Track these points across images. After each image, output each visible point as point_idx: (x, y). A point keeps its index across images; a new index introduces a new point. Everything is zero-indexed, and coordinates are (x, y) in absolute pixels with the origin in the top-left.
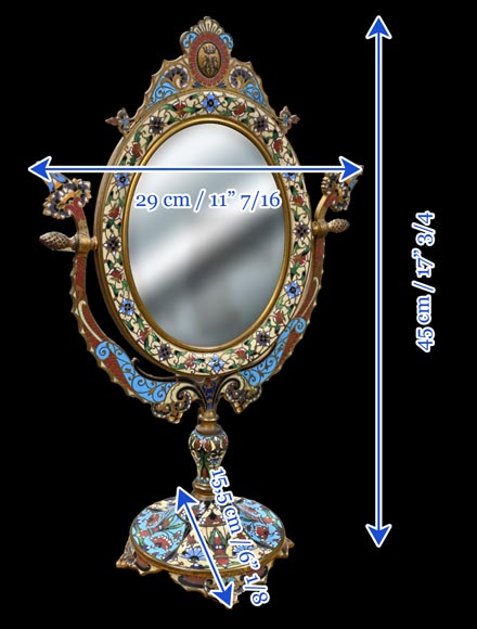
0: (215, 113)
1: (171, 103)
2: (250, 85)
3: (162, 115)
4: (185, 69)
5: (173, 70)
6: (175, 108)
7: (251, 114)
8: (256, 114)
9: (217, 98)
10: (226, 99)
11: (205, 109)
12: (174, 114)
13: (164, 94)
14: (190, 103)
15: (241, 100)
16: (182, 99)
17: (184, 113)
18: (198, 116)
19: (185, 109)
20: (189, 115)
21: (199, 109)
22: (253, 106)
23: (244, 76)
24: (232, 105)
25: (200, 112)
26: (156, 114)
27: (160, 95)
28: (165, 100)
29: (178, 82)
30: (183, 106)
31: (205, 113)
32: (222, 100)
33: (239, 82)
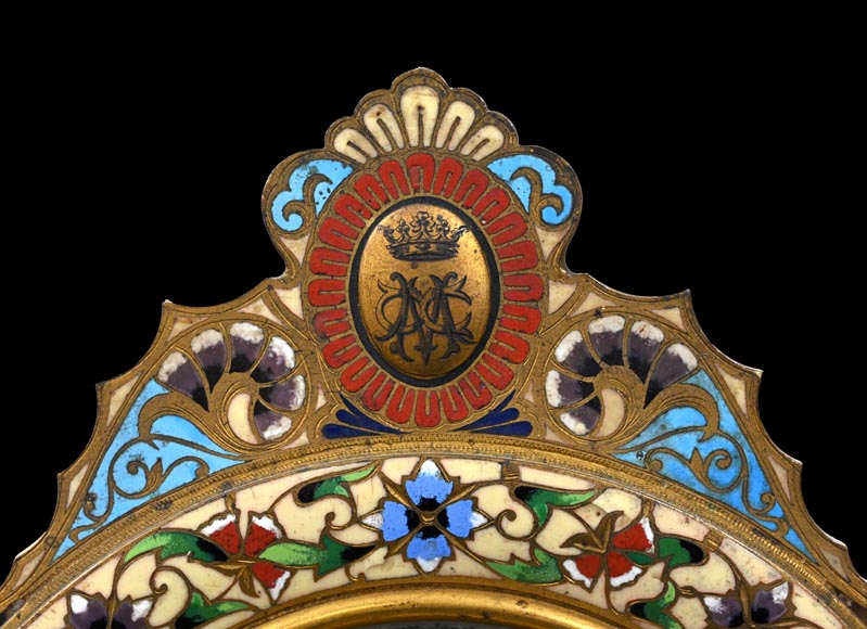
0: (464, 566)
1: (190, 521)
2: (679, 417)
3: (135, 582)
4: (282, 348)
5: (211, 352)
6: (211, 550)
7: (684, 575)
8: (713, 576)
9: (465, 491)
10: (523, 493)
11: (395, 548)
12: (210, 580)
13: (157, 473)
14: (304, 523)
15: (620, 502)
16: (254, 498)
17: (270, 572)
18: (365, 587)
19: (272, 554)
20: (304, 583)
21: (356, 553)
22: (694, 531)
23: (640, 368)
24: (561, 527)
25: (373, 565)
26: (100, 581)
27: (138, 482)
28: (164, 504)
29: (239, 410)
30: (263, 539)
31: (400, 568)
32: (496, 499)
33: (613, 403)
